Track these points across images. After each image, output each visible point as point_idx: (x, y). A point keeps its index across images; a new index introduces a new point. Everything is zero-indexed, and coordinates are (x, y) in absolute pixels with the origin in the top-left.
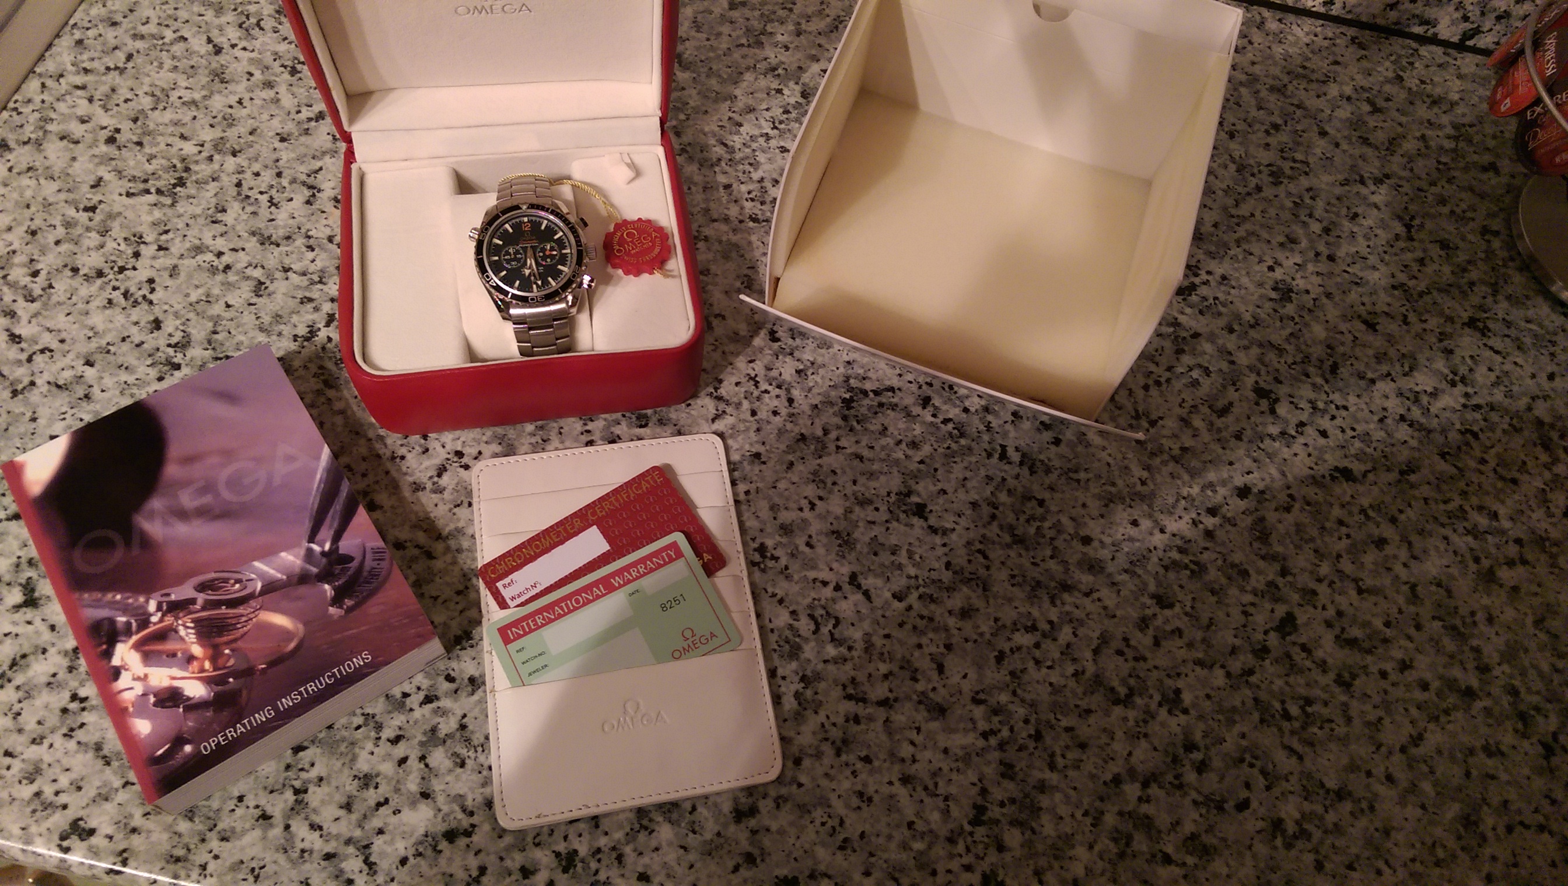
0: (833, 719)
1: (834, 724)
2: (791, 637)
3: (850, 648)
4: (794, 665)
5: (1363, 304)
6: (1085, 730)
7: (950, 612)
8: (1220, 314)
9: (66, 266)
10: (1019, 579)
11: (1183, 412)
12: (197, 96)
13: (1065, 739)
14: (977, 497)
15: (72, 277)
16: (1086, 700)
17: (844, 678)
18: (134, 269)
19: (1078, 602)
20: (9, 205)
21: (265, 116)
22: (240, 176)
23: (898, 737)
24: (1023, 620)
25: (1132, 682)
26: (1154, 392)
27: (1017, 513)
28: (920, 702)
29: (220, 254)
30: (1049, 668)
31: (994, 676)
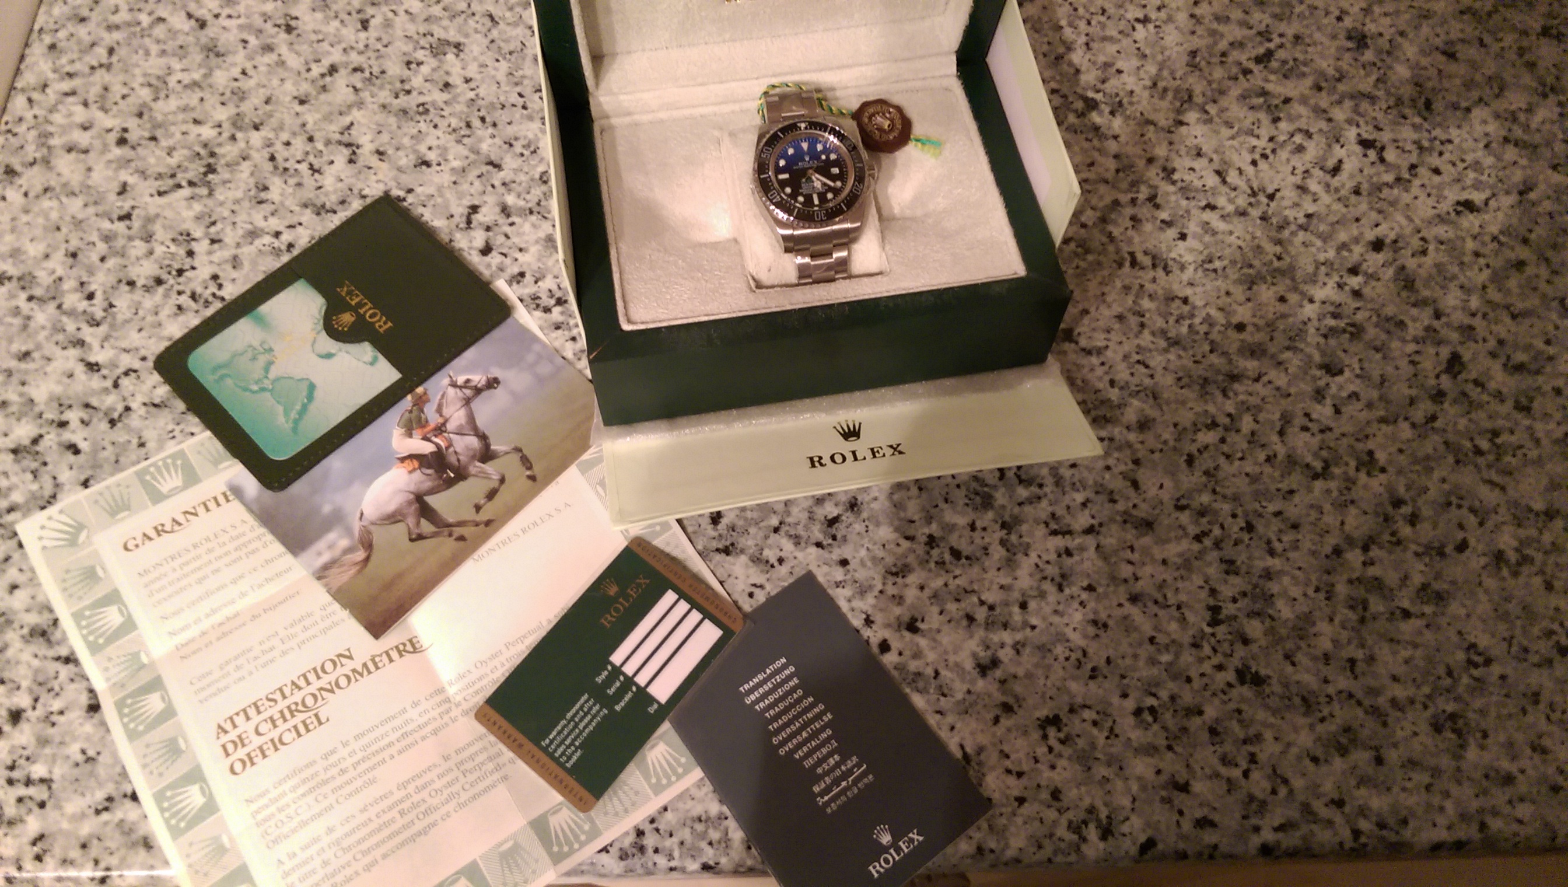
0: (1045, 557)
1: (1048, 562)
2: (979, 488)
3: (1041, 486)
4: (990, 515)
5: (1438, 35)
6: (1294, 509)
7: (1128, 428)
8: (1304, 75)
9: (120, 281)
10: (1185, 380)
11: (1298, 179)
12: (197, 76)
13: (1276, 524)
14: (1120, 310)
15: (131, 292)
16: (1286, 482)
17: (1044, 516)
18: (193, 268)
19: (1250, 389)
20: (38, 232)
21: (275, 82)
22: (271, 150)
23: (1113, 560)
24: (1202, 419)
25: (1324, 453)
26: (1263, 165)
27: (1165, 316)
28: (1125, 522)
29: (277, 234)
30: (1242, 459)
31: (1191, 479)
